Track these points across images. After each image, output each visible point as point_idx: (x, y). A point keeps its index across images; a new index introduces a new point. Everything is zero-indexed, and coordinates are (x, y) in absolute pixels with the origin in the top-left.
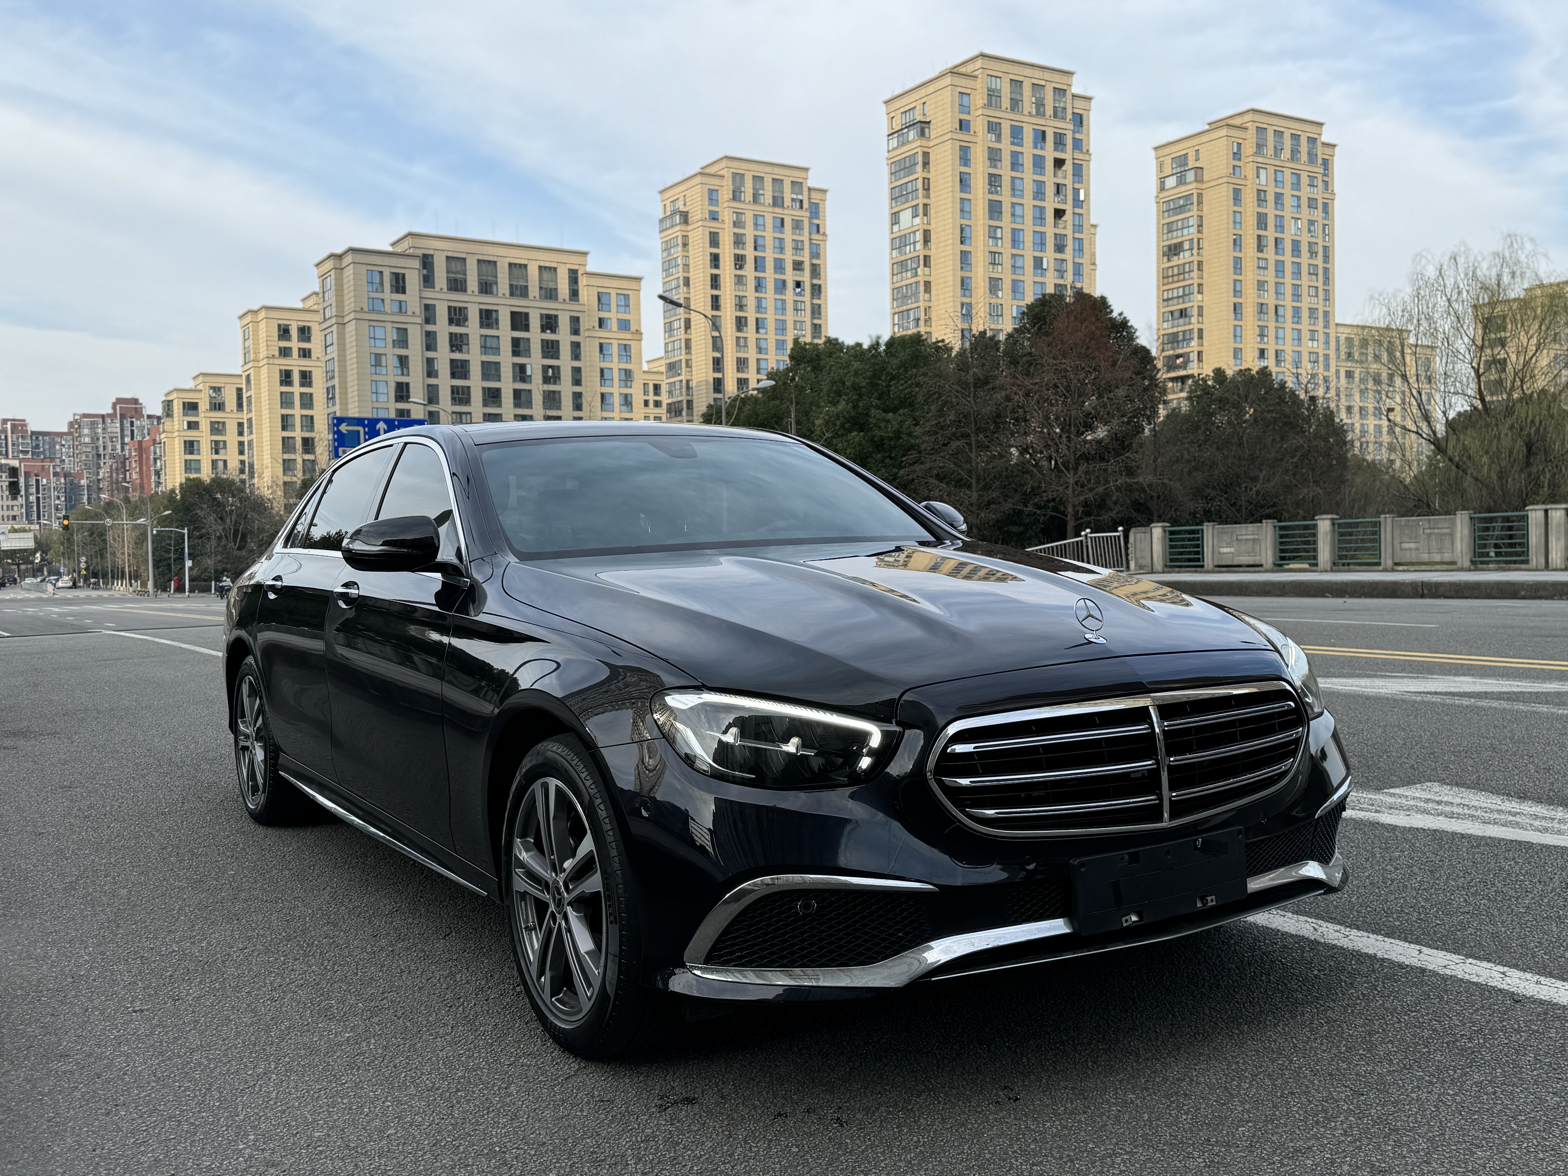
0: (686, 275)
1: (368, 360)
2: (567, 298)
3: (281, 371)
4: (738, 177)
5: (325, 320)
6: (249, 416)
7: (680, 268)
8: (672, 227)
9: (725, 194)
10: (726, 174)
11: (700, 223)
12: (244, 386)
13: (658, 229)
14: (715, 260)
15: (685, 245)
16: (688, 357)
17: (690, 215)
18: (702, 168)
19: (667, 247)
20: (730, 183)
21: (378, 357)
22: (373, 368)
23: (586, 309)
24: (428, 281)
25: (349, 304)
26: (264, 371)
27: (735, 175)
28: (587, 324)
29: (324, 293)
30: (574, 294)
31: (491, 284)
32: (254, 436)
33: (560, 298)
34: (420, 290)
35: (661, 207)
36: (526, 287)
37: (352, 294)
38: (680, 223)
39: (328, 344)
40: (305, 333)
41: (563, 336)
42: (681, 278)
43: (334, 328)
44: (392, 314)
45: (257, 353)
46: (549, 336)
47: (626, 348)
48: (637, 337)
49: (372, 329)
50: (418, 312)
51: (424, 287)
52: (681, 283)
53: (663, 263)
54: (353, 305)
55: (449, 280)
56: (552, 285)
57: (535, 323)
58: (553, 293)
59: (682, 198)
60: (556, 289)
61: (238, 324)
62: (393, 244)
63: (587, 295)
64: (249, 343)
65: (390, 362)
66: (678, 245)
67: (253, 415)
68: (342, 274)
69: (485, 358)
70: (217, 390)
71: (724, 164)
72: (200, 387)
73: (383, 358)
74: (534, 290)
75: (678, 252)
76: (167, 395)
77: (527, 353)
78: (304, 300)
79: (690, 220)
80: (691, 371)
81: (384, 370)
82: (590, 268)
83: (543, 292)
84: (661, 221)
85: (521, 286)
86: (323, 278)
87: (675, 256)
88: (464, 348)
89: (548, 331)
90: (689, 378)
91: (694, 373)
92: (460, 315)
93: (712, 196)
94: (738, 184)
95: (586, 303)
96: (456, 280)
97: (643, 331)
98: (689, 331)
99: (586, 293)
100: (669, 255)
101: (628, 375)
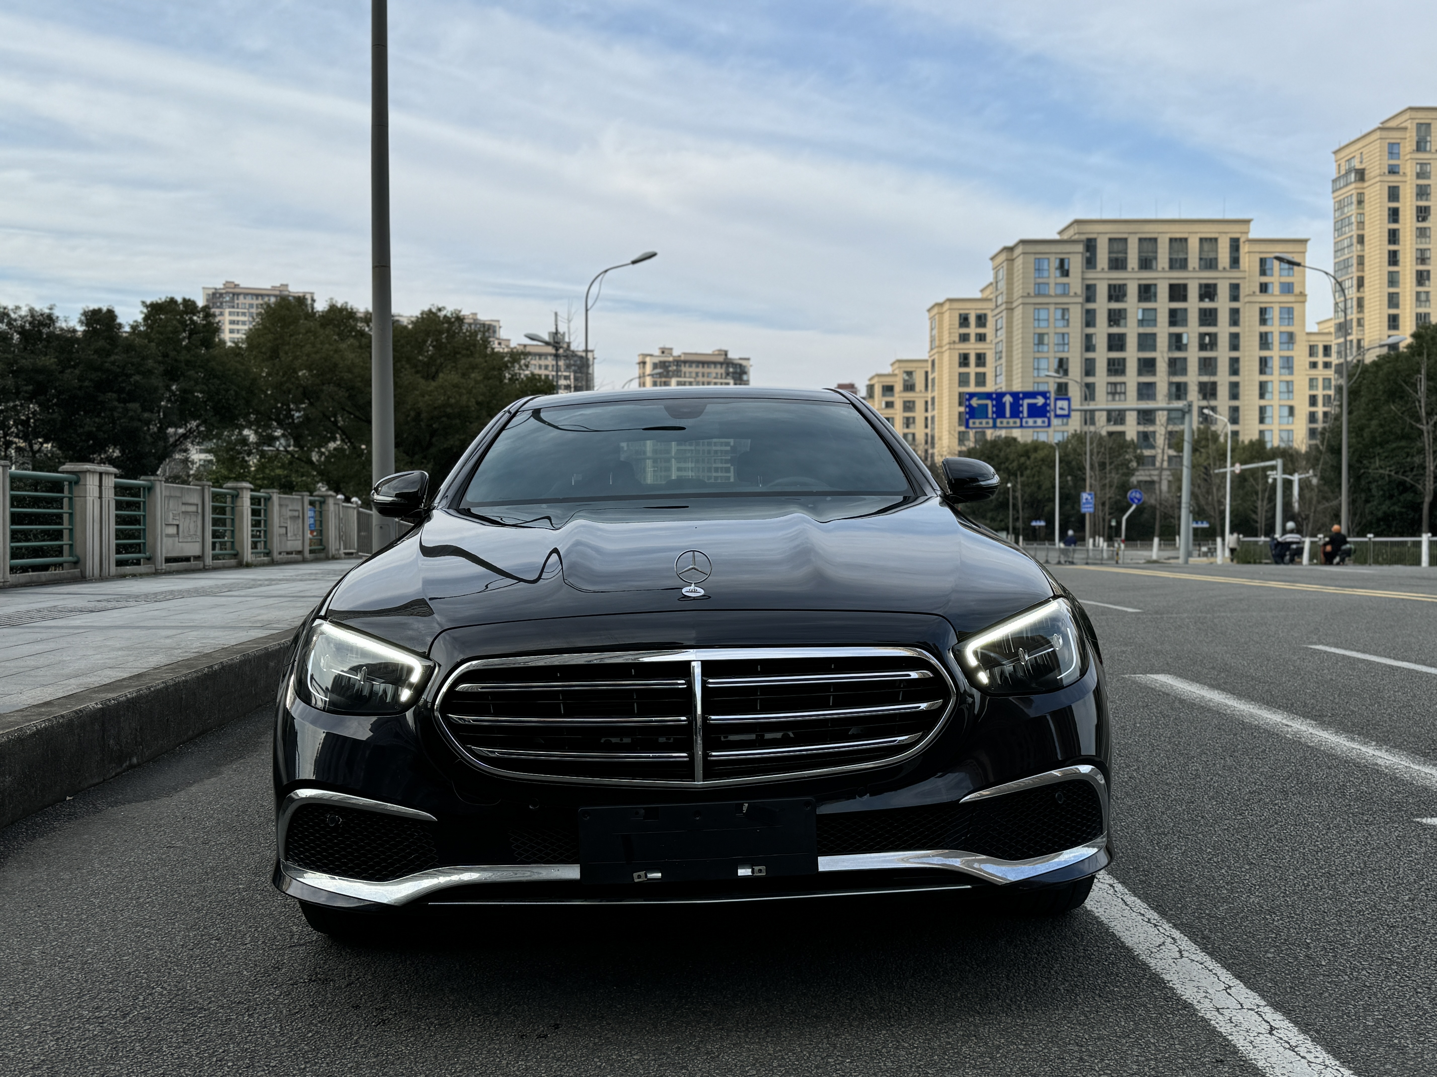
0: (1360, 232)
1: (1032, 340)
2: (1227, 266)
3: (960, 354)
4: (1423, 128)
5: (997, 307)
6: (933, 395)
7: (1354, 227)
8: (1347, 185)
9: (1408, 145)
10: (1409, 126)
11: (1378, 179)
12: (929, 370)
13: (1330, 190)
14: (1394, 215)
15: (1360, 202)
16: (1360, 316)
17: (1366, 172)
18: (1382, 123)
19: (1340, 206)
20: (1414, 134)
21: (1041, 336)
22: (1036, 347)
23: (1247, 275)
24: (1090, 262)
25: (1018, 291)
26: (946, 356)
27: (1419, 126)
28: (1247, 289)
29: (997, 282)
30: (1235, 262)
31: (1151, 261)
32: (936, 412)
33: (1220, 266)
34: (1083, 272)
35: (1334, 166)
36: (1186, 260)
37: (1021, 281)
38: (1355, 181)
39: (999, 327)
40: (981, 320)
41: (1223, 304)
42: (1355, 237)
43: (1004, 314)
44: (1056, 296)
45: (941, 340)
46: (1207, 304)
47: (1290, 311)
48: (1301, 299)
49: (1036, 311)
50: (1079, 292)
51: (1087, 268)
52: (1355, 240)
53: (1335, 223)
54: (1021, 291)
55: (1110, 260)
56: (1212, 255)
57: (1193, 292)
58: (1214, 263)
59: (1358, 156)
60: (1216, 259)
61: (927, 315)
62: (1060, 233)
63: (1249, 261)
64: (935, 332)
65: (1052, 340)
66: (1352, 203)
67: (936, 394)
68: (1012, 265)
69: (1142, 330)
70: (909, 373)
71: (1407, 116)
72: (897, 372)
73: (1046, 337)
74: (1193, 261)
75: (1352, 210)
76: (871, 379)
77: (1184, 322)
78: (982, 291)
79: (1366, 177)
80: (1363, 330)
81: (1045, 348)
82: (1252, 236)
83: (1203, 263)
84: (1334, 181)
85: (1181, 259)
86: (996, 269)
87: (1349, 214)
88: (1122, 322)
89: (1207, 300)
90: (1360, 337)
91: (1366, 331)
92: (1120, 291)
93: (1393, 150)
94: (1423, 134)
95: (1247, 269)
96: (1117, 259)
97: (1307, 292)
98: (1361, 290)
99: (1247, 260)
100: (1342, 213)
101: (1290, 338)
